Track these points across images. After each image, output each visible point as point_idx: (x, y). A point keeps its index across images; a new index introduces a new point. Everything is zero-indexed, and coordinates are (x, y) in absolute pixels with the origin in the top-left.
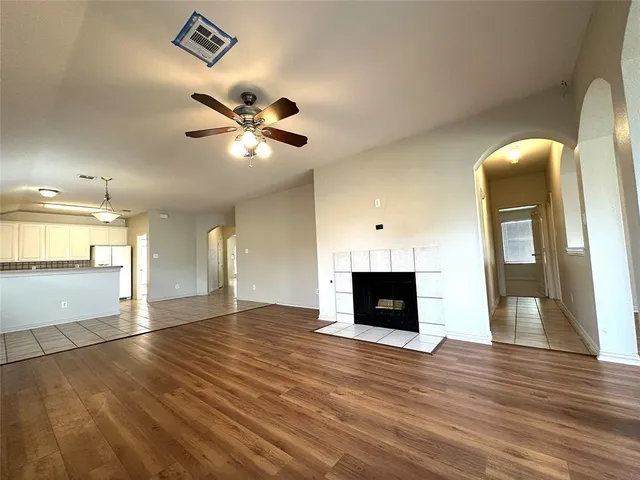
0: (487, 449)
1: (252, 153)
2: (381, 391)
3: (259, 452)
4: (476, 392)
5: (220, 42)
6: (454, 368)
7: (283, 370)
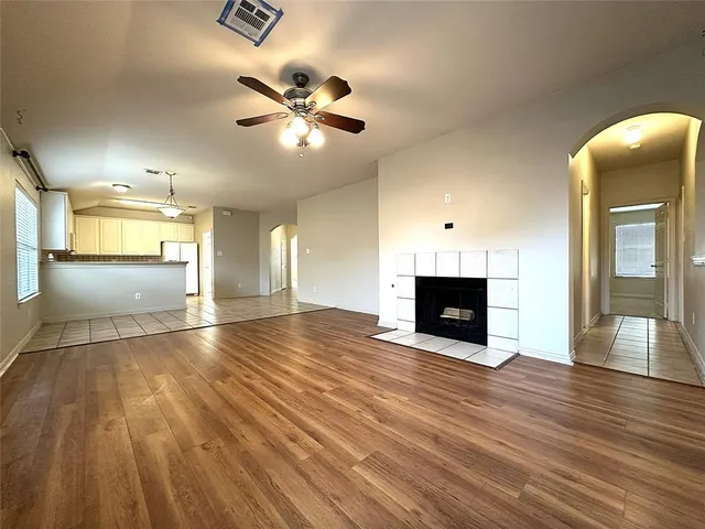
0: (533, 467)
1: (303, 142)
2: (428, 400)
3: (293, 439)
4: (536, 410)
5: (265, 17)
6: (519, 385)
7: (331, 370)
